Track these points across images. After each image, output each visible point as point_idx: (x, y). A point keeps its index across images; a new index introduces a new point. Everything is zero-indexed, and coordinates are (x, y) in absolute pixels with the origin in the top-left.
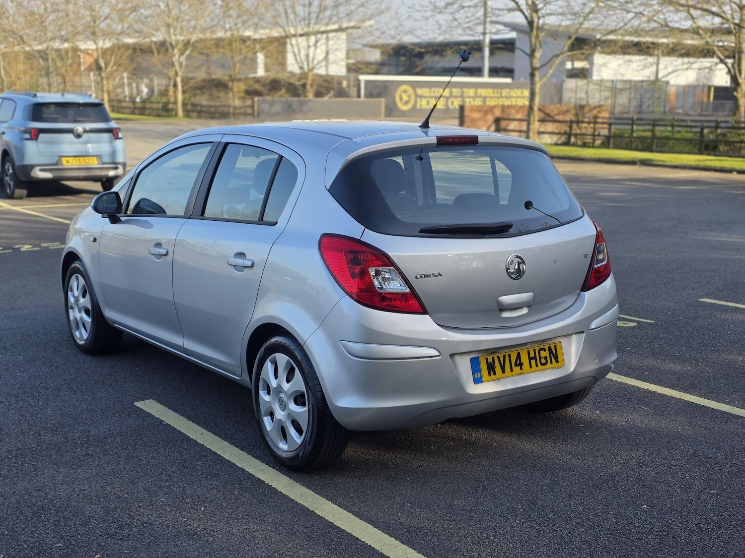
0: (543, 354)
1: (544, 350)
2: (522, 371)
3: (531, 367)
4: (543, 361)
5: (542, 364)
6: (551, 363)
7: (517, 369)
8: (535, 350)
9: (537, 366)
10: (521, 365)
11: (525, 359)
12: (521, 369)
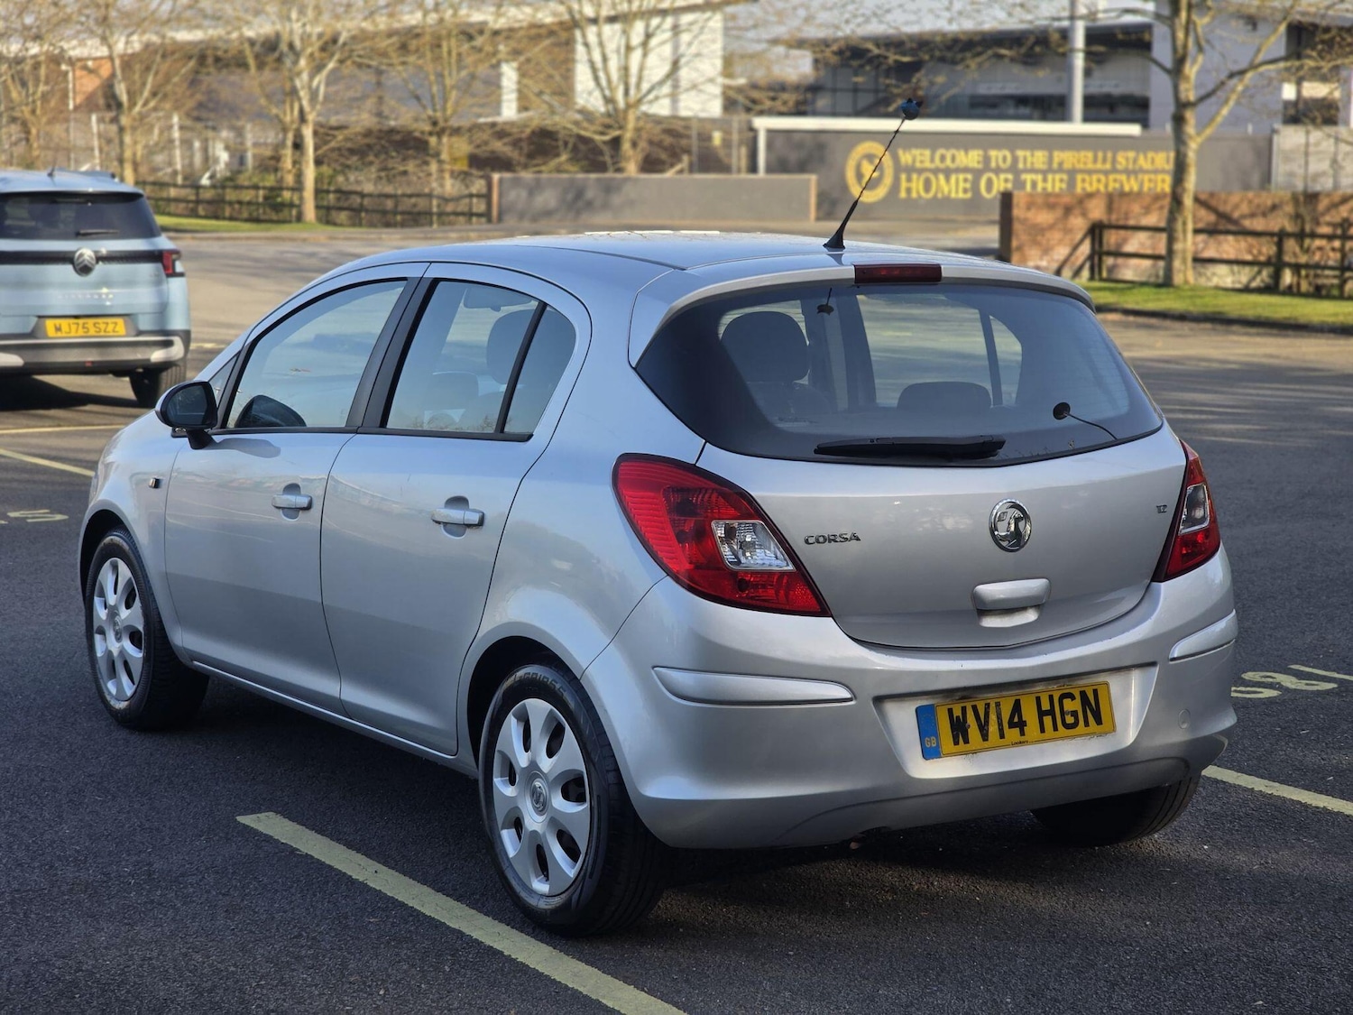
0: (1069, 705)
1: (1072, 697)
2: (1023, 739)
3: (1043, 730)
4: (1070, 720)
5: (1067, 726)
6: (1087, 724)
7: (1013, 734)
8: (1051, 697)
9: (1055, 729)
10: (1021, 725)
11: (1030, 714)
12: (1022, 733)
